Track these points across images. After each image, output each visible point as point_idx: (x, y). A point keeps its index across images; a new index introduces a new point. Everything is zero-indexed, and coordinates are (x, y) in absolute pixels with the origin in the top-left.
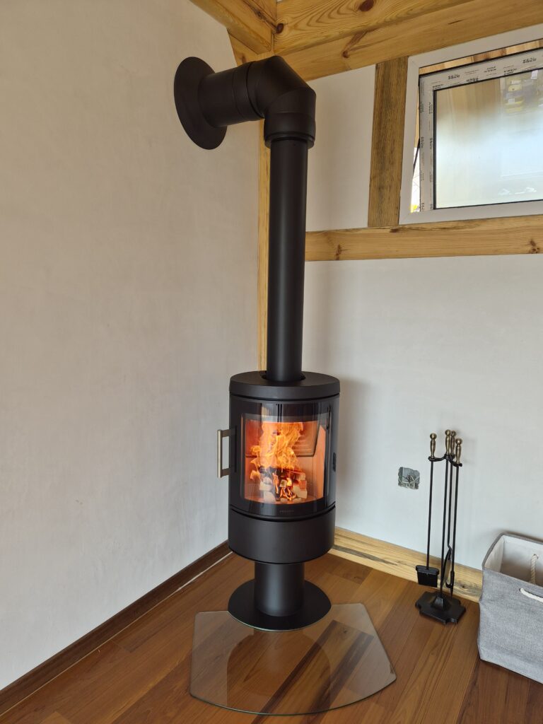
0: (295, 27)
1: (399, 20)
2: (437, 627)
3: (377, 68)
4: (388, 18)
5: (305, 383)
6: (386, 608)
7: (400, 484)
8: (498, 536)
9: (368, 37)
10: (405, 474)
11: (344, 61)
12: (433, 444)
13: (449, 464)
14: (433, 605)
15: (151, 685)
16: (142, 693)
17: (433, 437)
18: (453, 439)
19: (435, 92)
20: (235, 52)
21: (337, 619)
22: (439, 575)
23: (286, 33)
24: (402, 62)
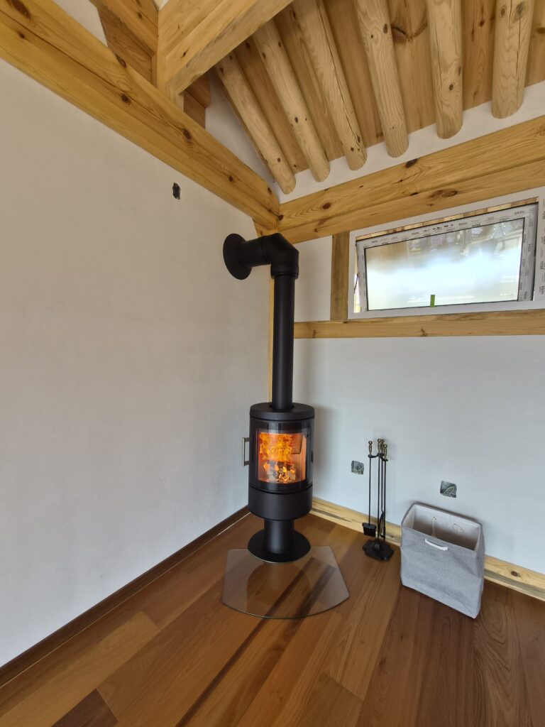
0: (289, 217)
1: (344, 213)
2: (376, 563)
3: (333, 237)
4: (338, 212)
5: (295, 410)
6: (344, 550)
7: (352, 471)
8: (411, 505)
9: (328, 222)
10: (355, 465)
11: (315, 233)
12: (370, 447)
13: (381, 460)
14: (374, 549)
15: (199, 595)
16: (194, 600)
17: (371, 443)
18: (382, 444)
19: (365, 249)
20: (257, 230)
21: (314, 556)
22: (377, 529)
23: (284, 220)
24: (347, 234)
